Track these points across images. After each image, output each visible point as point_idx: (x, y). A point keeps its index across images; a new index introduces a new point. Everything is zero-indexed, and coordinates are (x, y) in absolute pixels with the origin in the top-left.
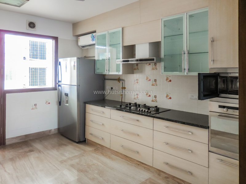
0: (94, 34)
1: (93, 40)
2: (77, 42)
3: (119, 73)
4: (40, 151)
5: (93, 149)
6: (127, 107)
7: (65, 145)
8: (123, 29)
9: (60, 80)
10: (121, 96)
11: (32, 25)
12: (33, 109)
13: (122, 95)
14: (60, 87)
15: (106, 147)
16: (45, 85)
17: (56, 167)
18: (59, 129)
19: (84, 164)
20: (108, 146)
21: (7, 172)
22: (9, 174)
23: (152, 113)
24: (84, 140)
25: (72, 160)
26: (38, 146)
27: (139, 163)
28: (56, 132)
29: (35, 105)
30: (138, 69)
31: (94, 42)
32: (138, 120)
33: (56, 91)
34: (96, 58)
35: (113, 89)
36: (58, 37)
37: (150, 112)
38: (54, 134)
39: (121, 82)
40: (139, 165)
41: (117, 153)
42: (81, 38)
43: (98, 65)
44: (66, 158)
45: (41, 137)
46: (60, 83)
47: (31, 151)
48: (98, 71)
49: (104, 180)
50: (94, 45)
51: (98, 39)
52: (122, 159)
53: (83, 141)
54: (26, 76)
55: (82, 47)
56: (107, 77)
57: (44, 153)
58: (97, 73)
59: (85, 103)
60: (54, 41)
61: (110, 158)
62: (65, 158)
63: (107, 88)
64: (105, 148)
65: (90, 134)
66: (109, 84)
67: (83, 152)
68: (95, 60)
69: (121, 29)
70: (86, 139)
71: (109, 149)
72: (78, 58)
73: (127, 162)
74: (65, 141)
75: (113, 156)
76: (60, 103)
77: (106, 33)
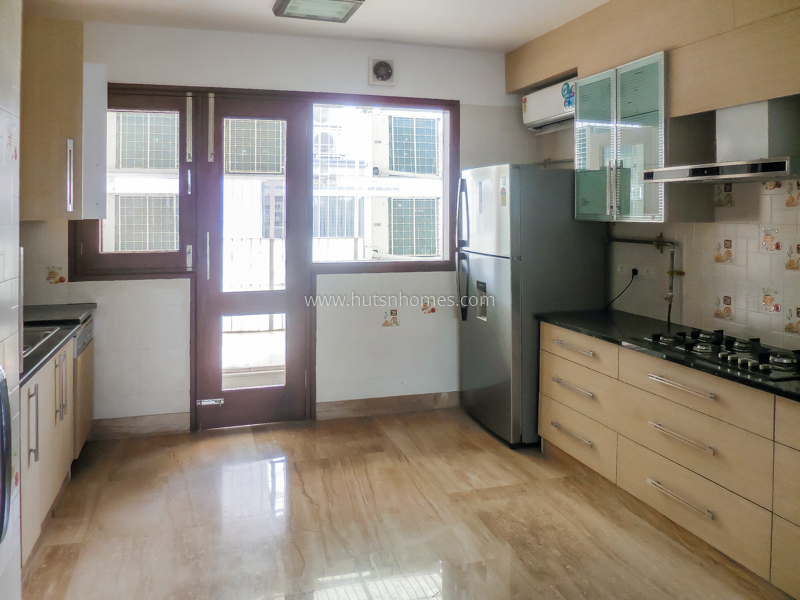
0: (571, 82)
1: (568, 103)
2: (520, 111)
3: (653, 218)
4: (399, 455)
5: (561, 476)
6: (678, 342)
7: (475, 449)
8: (668, 56)
9: (465, 238)
10: (667, 303)
11: (383, 71)
12: (386, 324)
13: (670, 299)
14: (464, 262)
15: (603, 478)
16: (434, 252)
17: (436, 512)
18: (462, 394)
19: (522, 520)
20: (611, 477)
21: (307, 496)
22: (311, 501)
23: (773, 375)
24: (536, 441)
25: (487, 499)
26: (396, 437)
27: (716, 558)
28: (455, 402)
29: (393, 313)
30: (731, 202)
31: (570, 110)
32: (716, 398)
33: (454, 274)
34: (577, 166)
35: (638, 276)
36: (458, 102)
37: (767, 371)
38: (447, 410)
39: (668, 250)
40: (716, 563)
41: (638, 505)
42: (533, 99)
43: (583, 191)
44: (470, 489)
45: (409, 412)
46: (464, 248)
47: (377, 449)
48: (585, 211)
49: (577, 585)
50: (570, 119)
51: (583, 98)
52: (659, 529)
53: (531, 444)
54: (379, 225)
55: (537, 128)
56: (617, 232)
57: (408, 461)
58: (580, 218)
59: (539, 318)
60: (448, 115)
61: (613, 516)
62: (466, 488)
63: (619, 269)
64: (600, 479)
65: (552, 424)
66: (624, 259)
67: (525, 478)
68: (573, 172)
69: (660, 56)
70: (540, 437)
71: (615, 486)
72: (515, 168)
73: (674, 543)
74: (478, 434)
75: (624, 512)
76: (464, 313)
77: (609, 74)
